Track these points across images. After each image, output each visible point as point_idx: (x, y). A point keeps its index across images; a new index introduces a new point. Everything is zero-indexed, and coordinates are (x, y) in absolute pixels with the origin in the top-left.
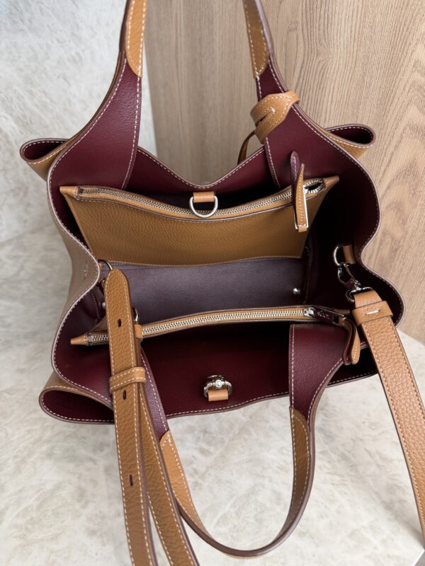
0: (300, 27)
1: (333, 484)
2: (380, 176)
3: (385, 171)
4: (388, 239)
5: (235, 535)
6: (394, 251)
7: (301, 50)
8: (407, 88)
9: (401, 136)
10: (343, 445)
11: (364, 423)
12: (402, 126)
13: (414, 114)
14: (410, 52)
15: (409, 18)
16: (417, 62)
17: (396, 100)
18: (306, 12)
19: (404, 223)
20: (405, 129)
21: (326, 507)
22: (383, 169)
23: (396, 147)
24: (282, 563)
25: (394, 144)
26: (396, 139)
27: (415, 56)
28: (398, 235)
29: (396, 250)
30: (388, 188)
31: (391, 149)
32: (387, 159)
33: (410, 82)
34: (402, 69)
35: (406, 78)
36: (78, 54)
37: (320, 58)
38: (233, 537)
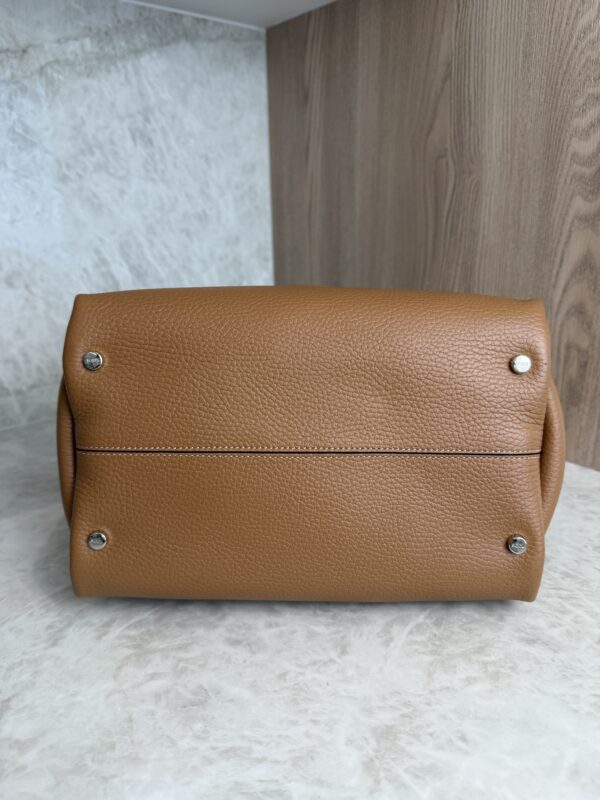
0: (449, 153)
1: (561, 598)
2: (553, 280)
3: (558, 273)
4: (574, 353)
5: (437, 643)
6: (583, 366)
7: (452, 173)
8: (568, 182)
9: (570, 232)
10: (564, 565)
11: (586, 547)
12: (569, 220)
13: (580, 205)
14: (565, 148)
15: (559, 118)
16: (575, 155)
17: (558, 196)
18: (455, 137)
19: (589, 326)
20: (573, 222)
21: (557, 617)
22: (555, 272)
23: (567, 244)
24: (510, 668)
25: (563, 241)
26: (565, 234)
27: (571, 150)
28: (585, 343)
29: (586, 364)
30: (565, 291)
31: (561, 246)
32: (558, 260)
33: (571, 174)
34: (560, 165)
35: (565, 172)
36: (204, 212)
37: (473, 176)
38: (434, 645)
